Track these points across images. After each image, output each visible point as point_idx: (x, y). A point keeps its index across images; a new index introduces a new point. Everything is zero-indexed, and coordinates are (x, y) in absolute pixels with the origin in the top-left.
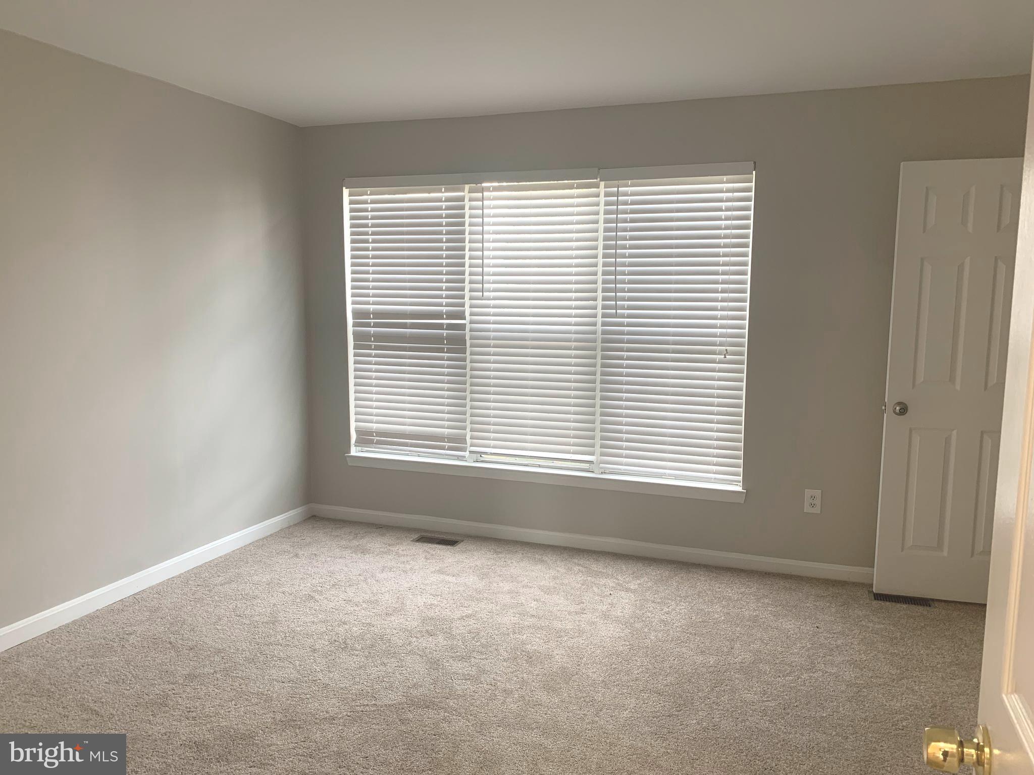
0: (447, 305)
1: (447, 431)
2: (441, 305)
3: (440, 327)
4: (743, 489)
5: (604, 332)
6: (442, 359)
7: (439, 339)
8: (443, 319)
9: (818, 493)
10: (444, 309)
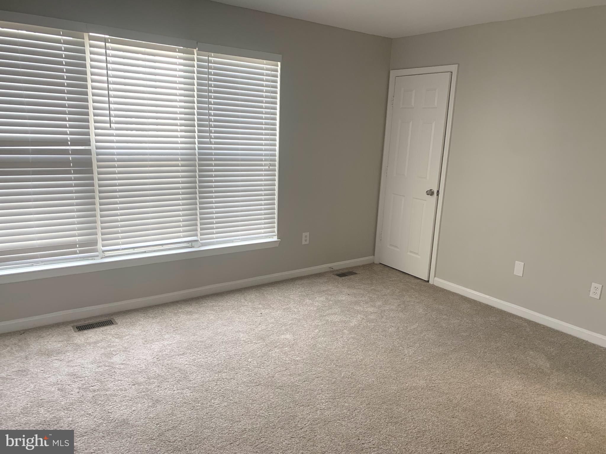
0: (71, 134)
1: (77, 239)
2: (65, 133)
3: (66, 152)
4: (278, 239)
5: (200, 154)
6: (70, 179)
7: (65, 163)
8: (68, 145)
9: (308, 234)
10: (69, 137)
